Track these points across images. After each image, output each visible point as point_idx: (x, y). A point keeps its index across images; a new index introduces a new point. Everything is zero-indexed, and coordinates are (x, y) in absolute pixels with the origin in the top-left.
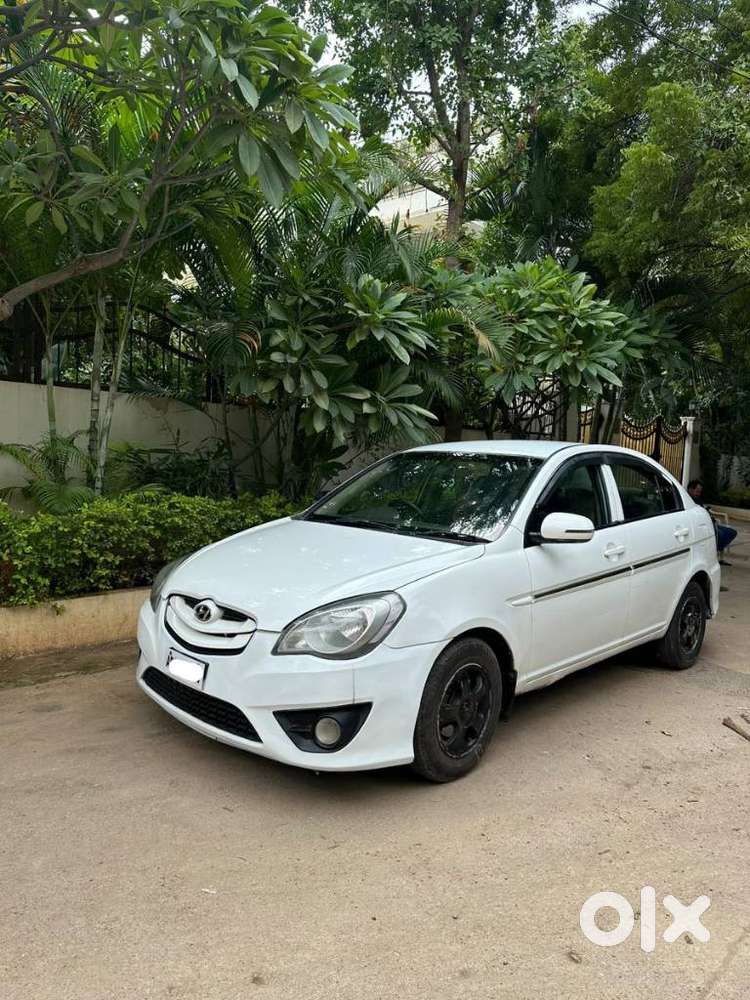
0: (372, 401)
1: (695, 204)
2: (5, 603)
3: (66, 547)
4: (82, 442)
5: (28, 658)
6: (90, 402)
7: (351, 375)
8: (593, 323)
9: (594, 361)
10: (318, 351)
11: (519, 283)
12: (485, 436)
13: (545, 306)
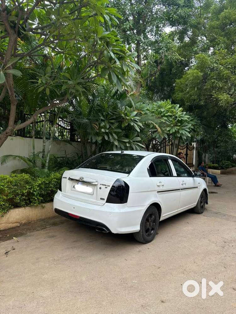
0: (129, 143)
1: (208, 86)
2: (30, 205)
3: (47, 187)
4: (41, 155)
5: (35, 222)
6: (42, 143)
7: (122, 135)
8: (183, 119)
9: (183, 130)
10: (114, 128)
11: (160, 107)
12: (147, 150)
13: (169, 114)
